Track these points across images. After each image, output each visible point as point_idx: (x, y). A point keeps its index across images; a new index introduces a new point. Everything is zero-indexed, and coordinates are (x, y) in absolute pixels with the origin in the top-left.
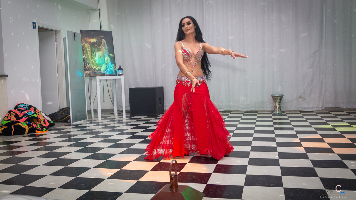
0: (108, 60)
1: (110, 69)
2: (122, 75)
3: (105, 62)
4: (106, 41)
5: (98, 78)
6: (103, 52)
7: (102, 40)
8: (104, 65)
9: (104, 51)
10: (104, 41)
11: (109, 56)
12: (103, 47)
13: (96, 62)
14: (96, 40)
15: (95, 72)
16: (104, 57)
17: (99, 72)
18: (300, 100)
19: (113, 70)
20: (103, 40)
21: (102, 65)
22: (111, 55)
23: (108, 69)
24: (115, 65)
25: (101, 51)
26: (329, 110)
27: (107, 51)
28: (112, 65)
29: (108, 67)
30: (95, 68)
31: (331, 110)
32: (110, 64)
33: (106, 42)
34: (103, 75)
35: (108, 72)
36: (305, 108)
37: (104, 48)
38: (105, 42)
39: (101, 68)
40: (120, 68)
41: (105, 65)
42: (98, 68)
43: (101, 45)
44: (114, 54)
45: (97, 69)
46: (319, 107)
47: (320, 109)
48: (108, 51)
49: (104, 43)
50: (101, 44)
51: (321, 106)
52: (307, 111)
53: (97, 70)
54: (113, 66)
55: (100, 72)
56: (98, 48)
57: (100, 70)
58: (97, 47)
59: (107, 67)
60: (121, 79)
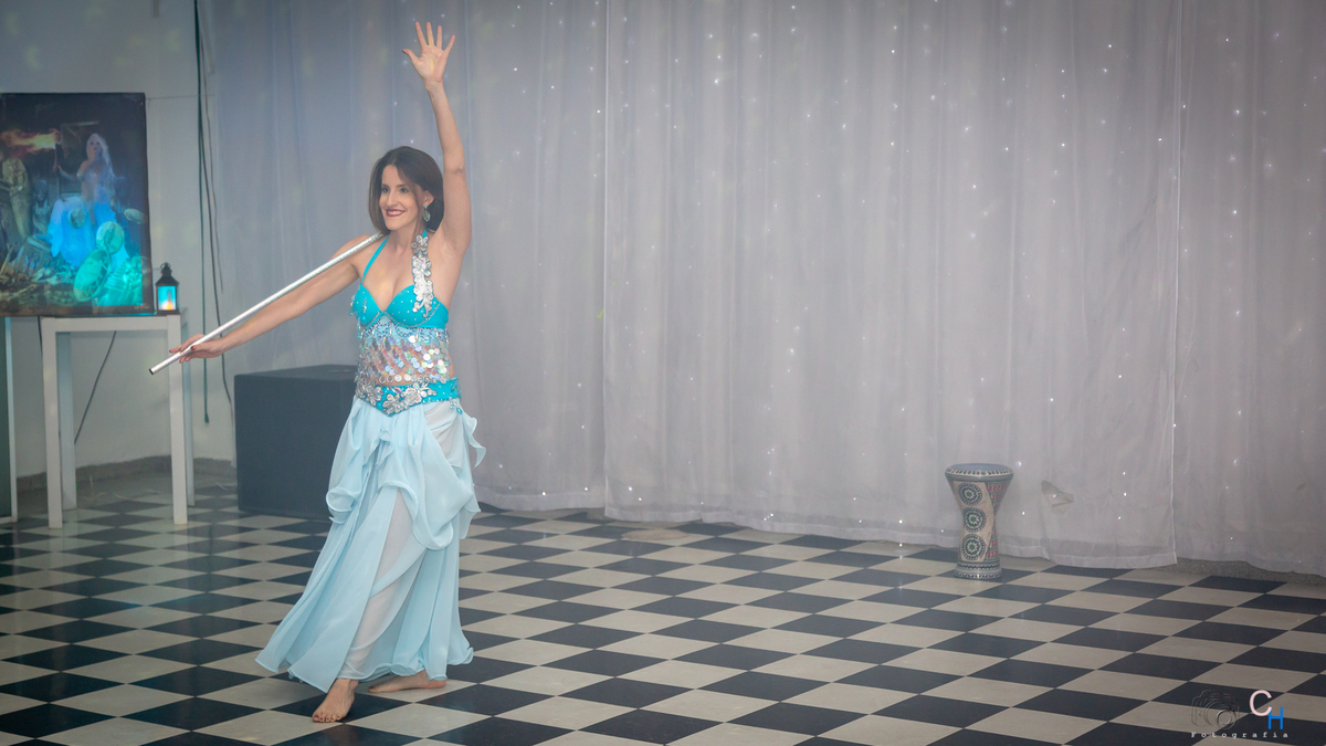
0: (110, 239)
1: (119, 284)
2: (175, 312)
3: (95, 245)
4: (109, 143)
5: (51, 326)
6: (90, 198)
7: (86, 138)
8: (89, 259)
9: (96, 193)
10: (98, 144)
11: (120, 218)
12: (93, 176)
13: (49, 245)
14: (58, 139)
15: (42, 298)
17: (63, 296)
19: (133, 287)
20: (96, 138)
21: (82, 262)
22: (131, 213)
23: (111, 282)
24: (148, 263)
25: (77, 191)
27: (113, 192)
28: (129, 260)
29: (109, 270)
30: (44, 277)
32: (122, 254)
33: (111, 151)
34: (84, 311)
35: (107, 297)
37: (98, 181)
38: (104, 147)
39: (73, 277)
40: (167, 279)
41: (95, 263)
42: (59, 278)
43: (84, 165)
44: (144, 207)
45: (53, 281)
48: (117, 191)
49: (100, 154)
50: (85, 157)
53: (53, 288)
54: (136, 268)
55: (68, 297)
56: (64, 182)
57: (68, 287)
58: (59, 175)
59: (103, 272)
60: (164, 334)
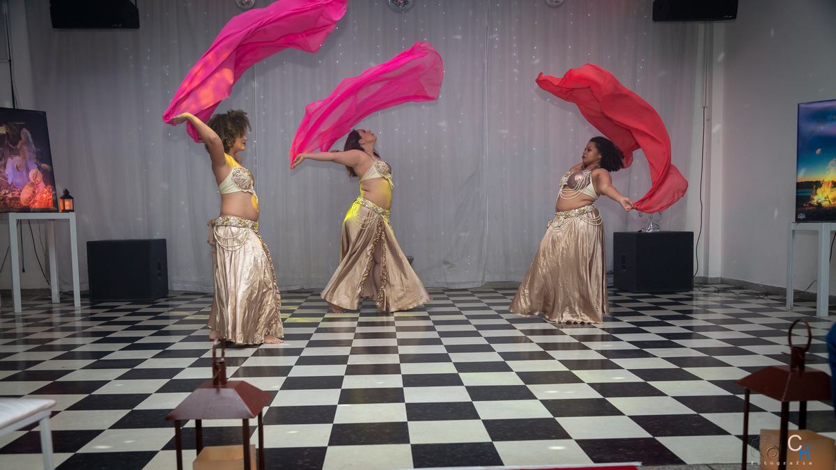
0: (36, 177)
1: (42, 198)
2: (72, 211)
3: (29, 180)
4: (31, 133)
5: (13, 217)
6: (24, 158)
7: (21, 130)
9: (27, 156)
10: (26, 133)
11: (39, 168)
12: (25, 148)
13: (7, 179)
14: (7, 129)
15: (5, 204)
16: (28, 171)
17: (15, 203)
18: (445, 267)
19: (49, 200)
20: (25, 130)
21: (23, 188)
22: (44, 166)
23: (38, 197)
24: (54, 189)
25: (18, 154)
26: (495, 287)
27: (35, 156)
28: (46, 187)
29: (37, 191)
30: (5, 194)
31: (499, 287)
32: (42, 185)
33: (32, 137)
34: (26, 210)
35: (37, 204)
36: (452, 283)
37: (27, 147)
38: (29, 135)
39: (20, 194)
40: (67, 195)
41: (30, 188)
42: (13, 194)
43: (20, 142)
44: (50, 164)
45: (10, 196)
46: (477, 282)
47: (480, 286)
48: (37, 156)
49: (28, 138)
50: (20, 139)
51: (480, 279)
52: (457, 288)
53: (10, 199)
54: (49, 191)
55: (18, 203)
56: (11, 150)
57: (18, 199)
58: (9, 146)
59: (34, 192)
60: (68, 220)
